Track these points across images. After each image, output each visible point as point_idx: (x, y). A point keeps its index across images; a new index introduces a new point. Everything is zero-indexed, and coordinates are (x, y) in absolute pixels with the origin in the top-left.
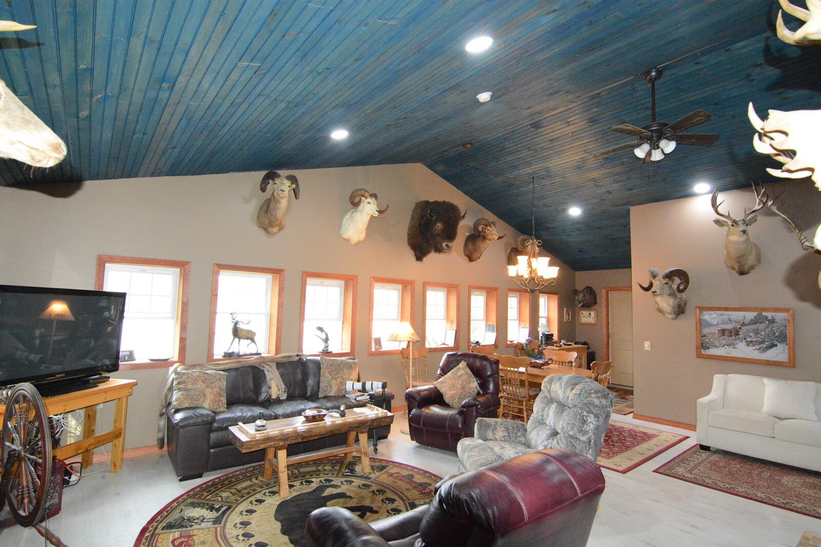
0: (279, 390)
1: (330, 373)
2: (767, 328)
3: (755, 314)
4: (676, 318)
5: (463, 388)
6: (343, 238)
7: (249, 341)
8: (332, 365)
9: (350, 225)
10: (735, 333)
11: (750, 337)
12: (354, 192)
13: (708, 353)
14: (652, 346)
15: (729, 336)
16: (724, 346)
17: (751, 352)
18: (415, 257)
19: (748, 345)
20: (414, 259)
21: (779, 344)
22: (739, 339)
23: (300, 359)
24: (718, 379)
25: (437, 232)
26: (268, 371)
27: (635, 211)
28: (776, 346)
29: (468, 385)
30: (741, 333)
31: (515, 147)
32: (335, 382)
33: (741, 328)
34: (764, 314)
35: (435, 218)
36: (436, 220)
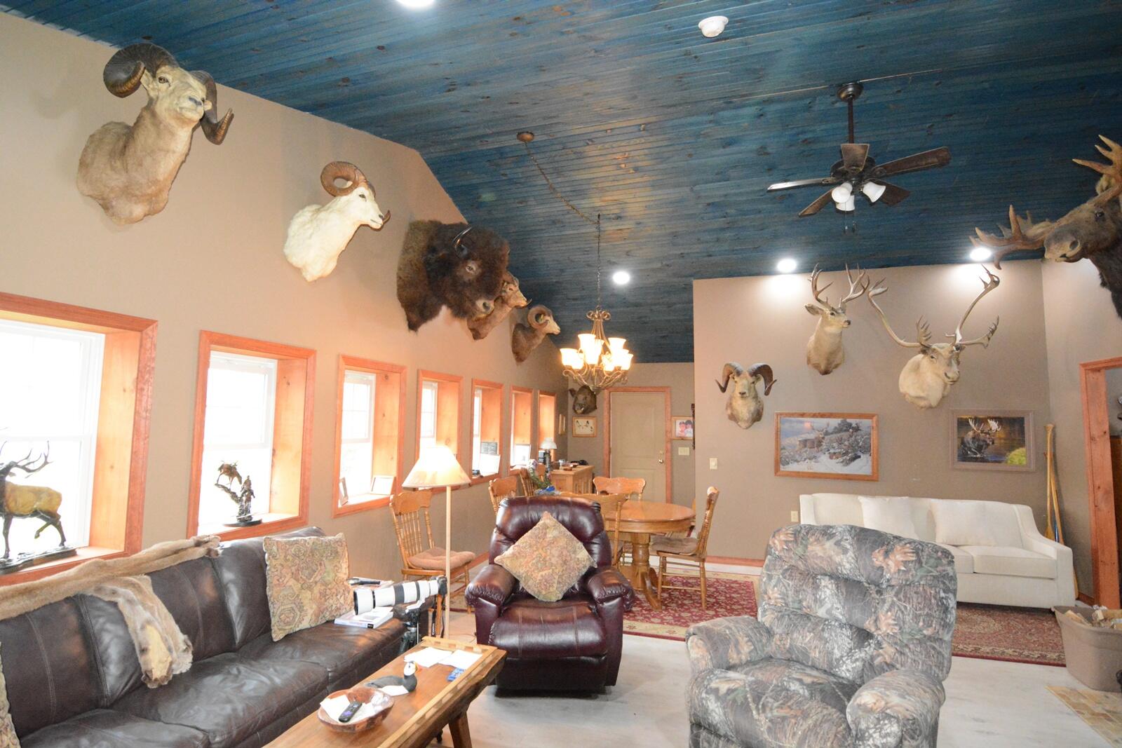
0: (170, 650)
1: (295, 576)
2: (851, 436)
3: (839, 421)
4: (750, 426)
5: (565, 562)
6: (291, 265)
7: (38, 522)
8: (295, 556)
9: (310, 237)
10: (817, 443)
11: (834, 448)
12: (329, 165)
13: (787, 470)
14: (719, 464)
15: (811, 448)
16: (805, 459)
17: (835, 467)
18: (407, 322)
19: (831, 458)
20: (405, 325)
21: (862, 456)
22: (821, 450)
23: (209, 551)
24: (804, 499)
25: (466, 279)
26: (130, 601)
27: (699, 287)
28: (860, 457)
29: (573, 556)
30: (824, 444)
31: (602, 158)
32: (308, 594)
33: (823, 438)
34: (849, 420)
35: (465, 252)
36: (468, 258)
